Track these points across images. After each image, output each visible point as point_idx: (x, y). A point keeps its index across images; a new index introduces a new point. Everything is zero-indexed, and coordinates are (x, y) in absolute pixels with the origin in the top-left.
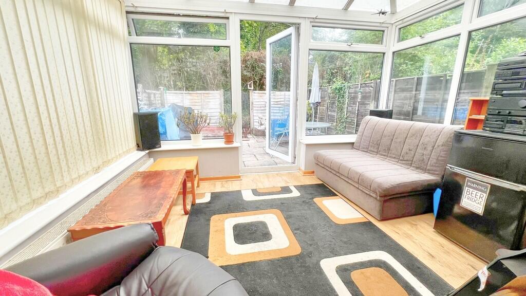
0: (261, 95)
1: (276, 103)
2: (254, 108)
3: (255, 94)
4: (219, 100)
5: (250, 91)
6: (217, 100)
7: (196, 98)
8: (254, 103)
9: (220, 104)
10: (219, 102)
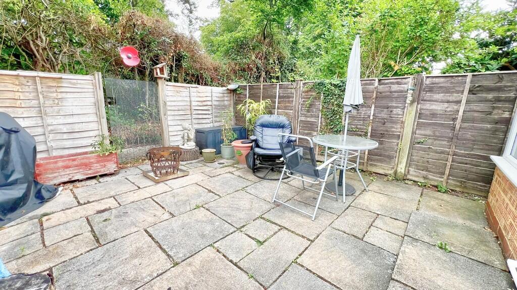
0: (178, 89)
1: (200, 104)
2: (169, 113)
3: (170, 88)
4: (91, 95)
5: (159, 81)
6: (88, 95)
7: (16, 88)
8: (168, 104)
9: (96, 104)
10: (93, 100)
